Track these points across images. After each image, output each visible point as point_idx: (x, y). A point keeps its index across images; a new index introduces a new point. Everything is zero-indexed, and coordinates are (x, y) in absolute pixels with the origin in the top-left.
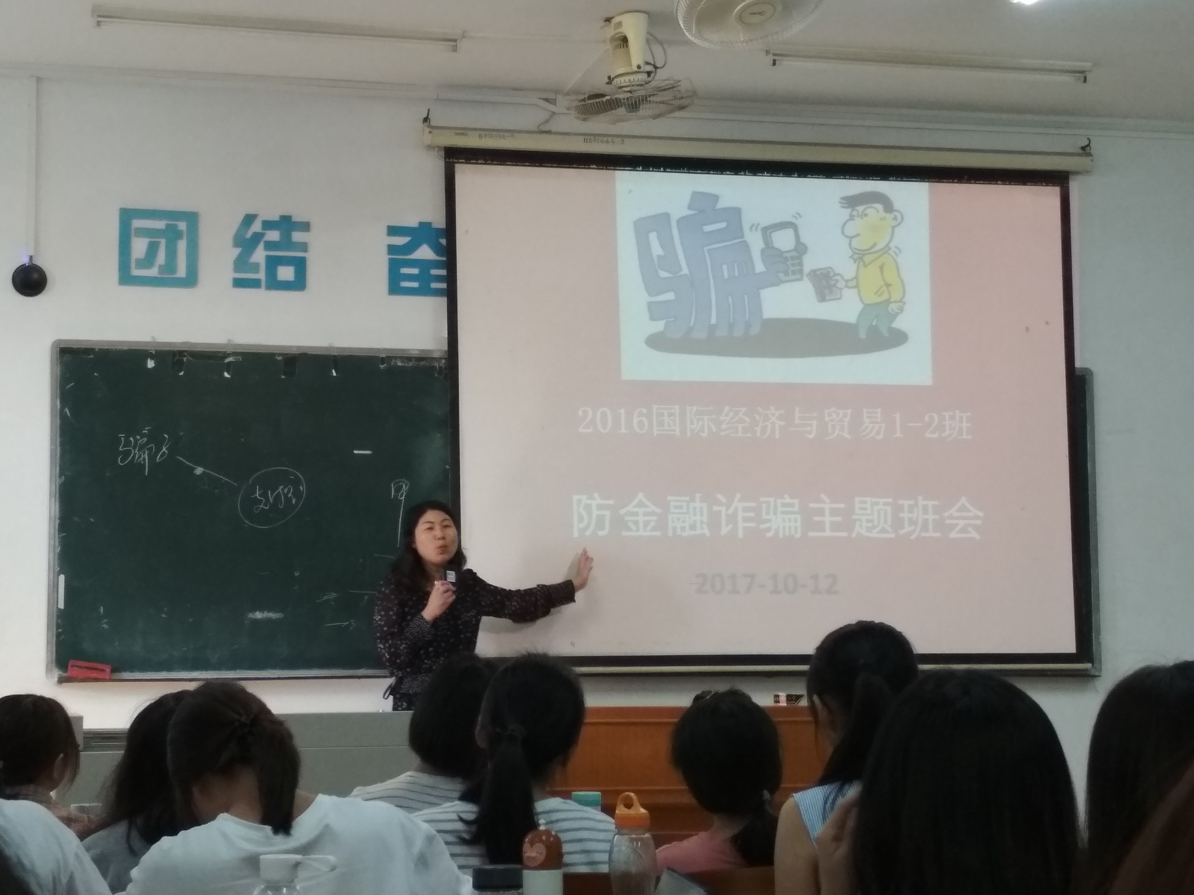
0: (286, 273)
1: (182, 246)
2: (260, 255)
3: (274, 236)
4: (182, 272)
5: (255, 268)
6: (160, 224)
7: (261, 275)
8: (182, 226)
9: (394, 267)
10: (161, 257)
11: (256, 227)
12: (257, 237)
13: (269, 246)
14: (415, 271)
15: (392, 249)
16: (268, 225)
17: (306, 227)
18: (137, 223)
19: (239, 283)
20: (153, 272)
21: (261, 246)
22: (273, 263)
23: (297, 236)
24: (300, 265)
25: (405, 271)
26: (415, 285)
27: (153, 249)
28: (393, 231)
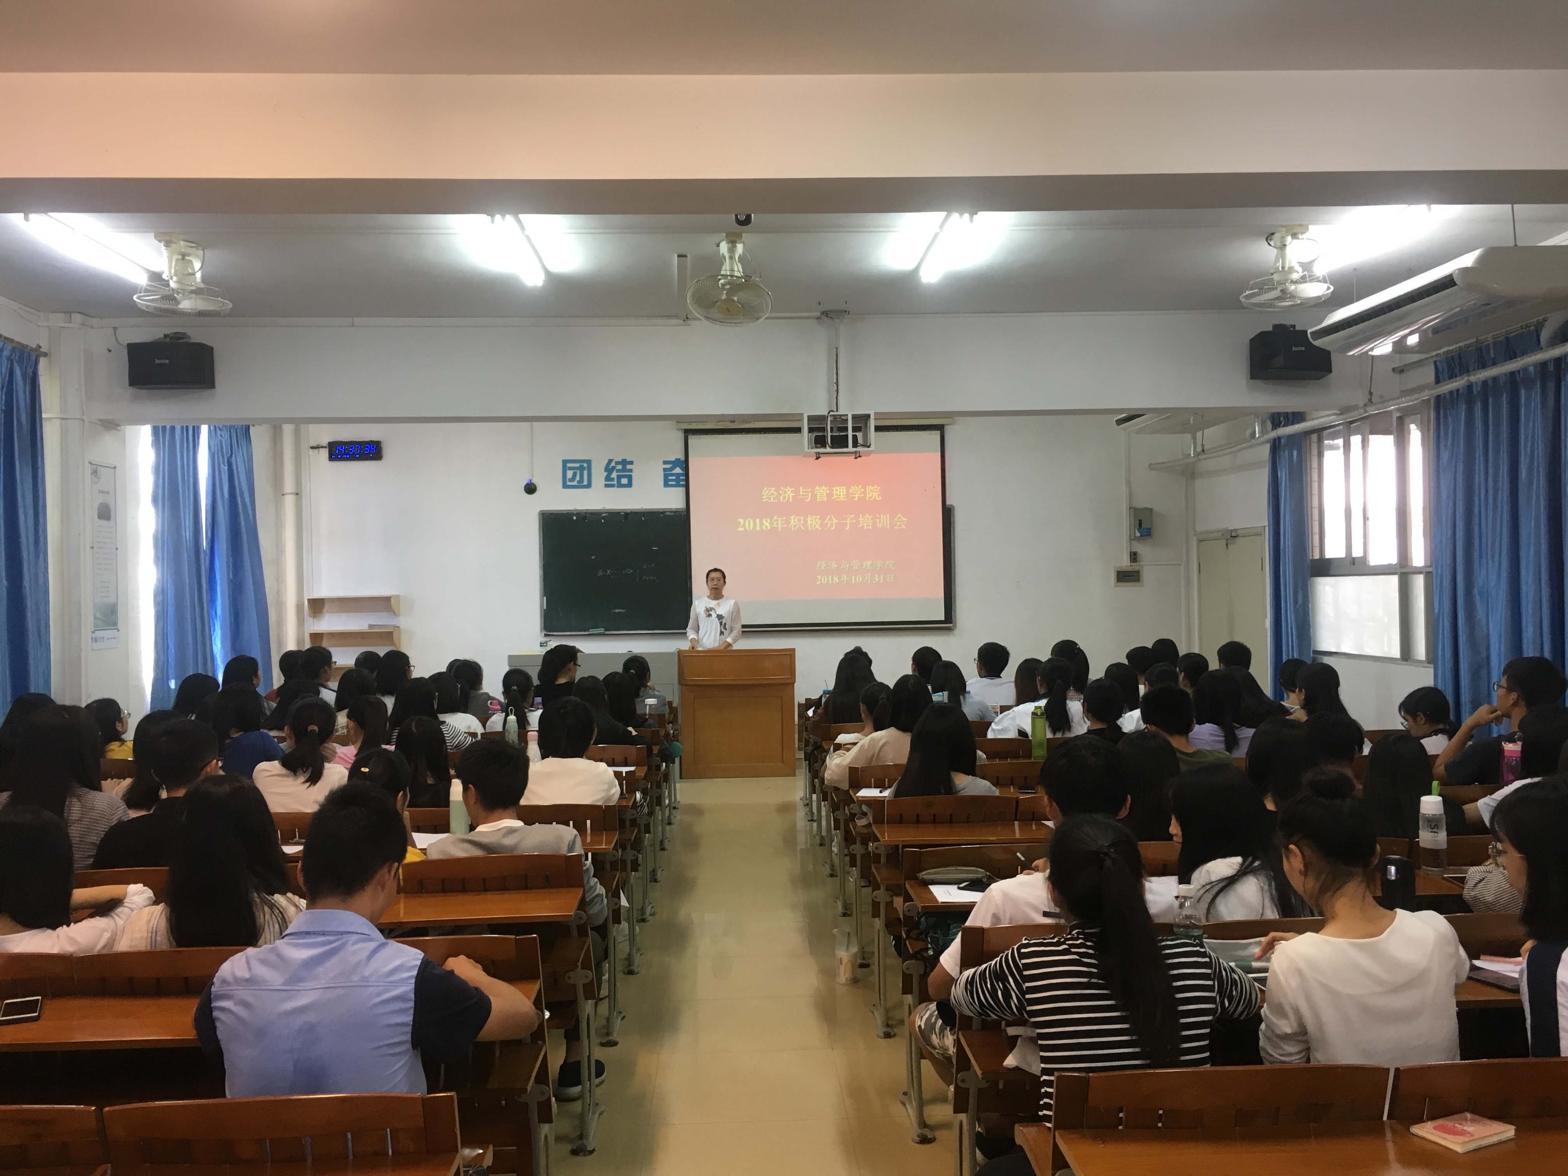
0: (624, 481)
1: (585, 472)
2: (614, 475)
3: (619, 467)
4: (585, 483)
5: (613, 480)
6: (577, 465)
7: (615, 482)
8: (585, 465)
9: (666, 477)
10: (578, 478)
11: (613, 464)
12: (614, 468)
13: (618, 471)
14: (674, 478)
15: (665, 470)
16: (617, 463)
17: (631, 463)
18: (569, 465)
19: (606, 486)
20: (575, 483)
21: (615, 471)
22: (619, 478)
23: (629, 467)
24: (630, 478)
25: (670, 478)
26: (674, 483)
27: (575, 475)
28: (665, 463)
